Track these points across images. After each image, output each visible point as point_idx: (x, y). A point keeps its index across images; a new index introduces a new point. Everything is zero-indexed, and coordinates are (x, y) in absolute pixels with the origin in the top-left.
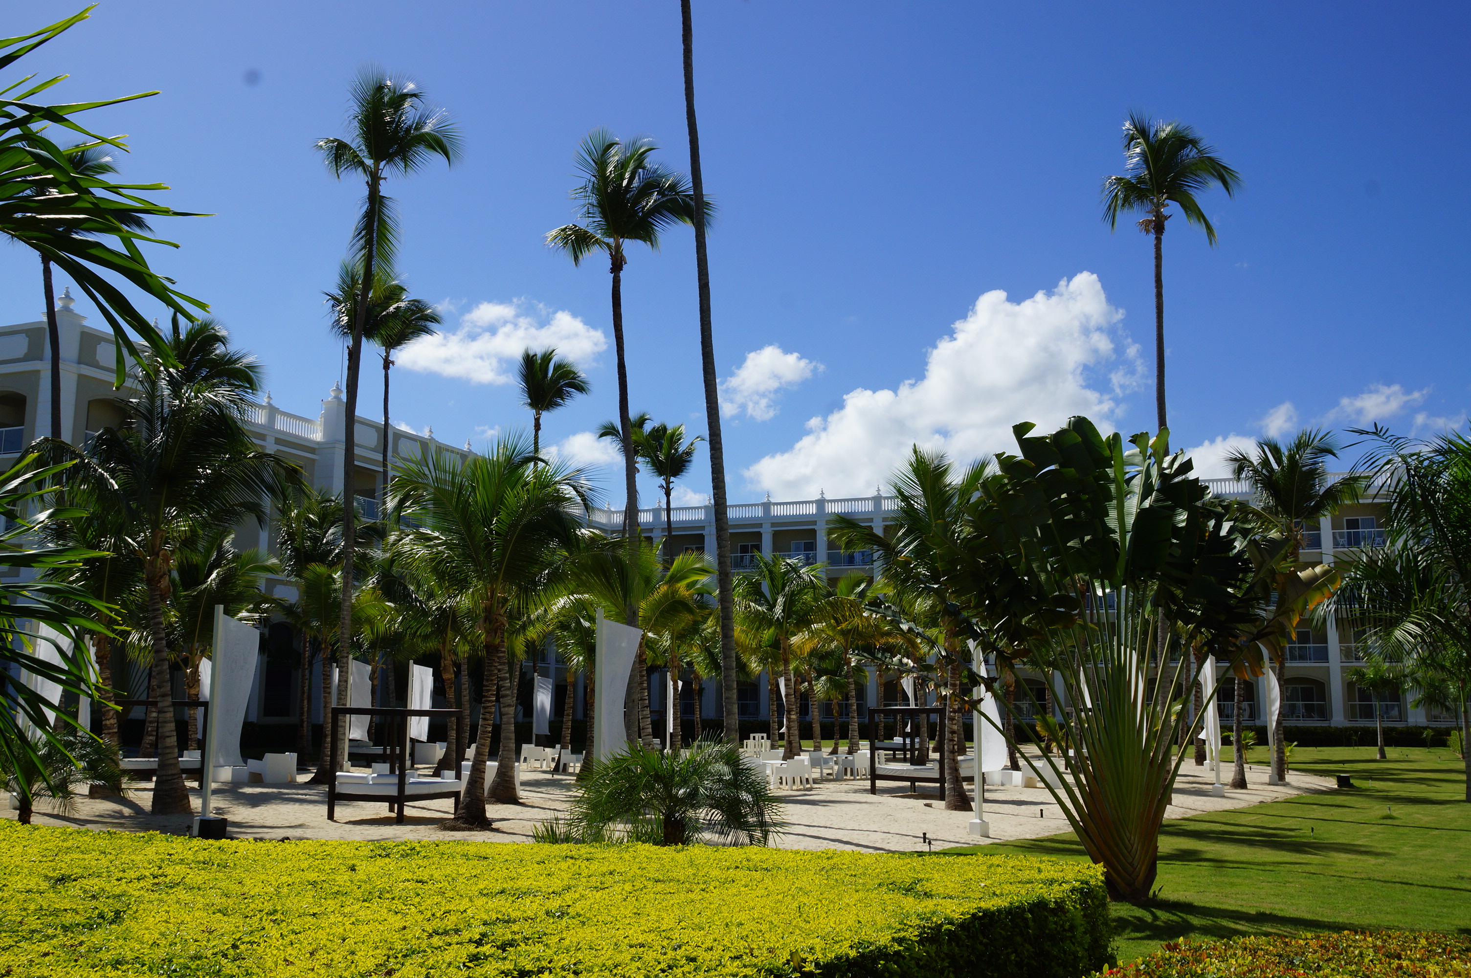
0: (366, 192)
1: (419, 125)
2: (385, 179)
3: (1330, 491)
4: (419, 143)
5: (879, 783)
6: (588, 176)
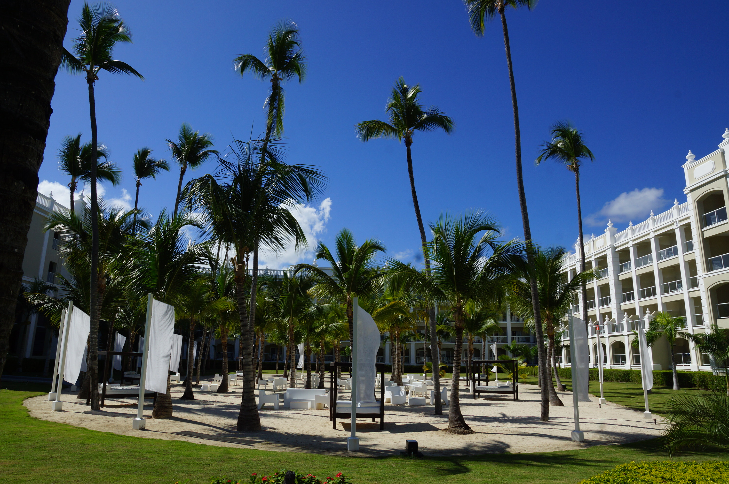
0: (271, 84)
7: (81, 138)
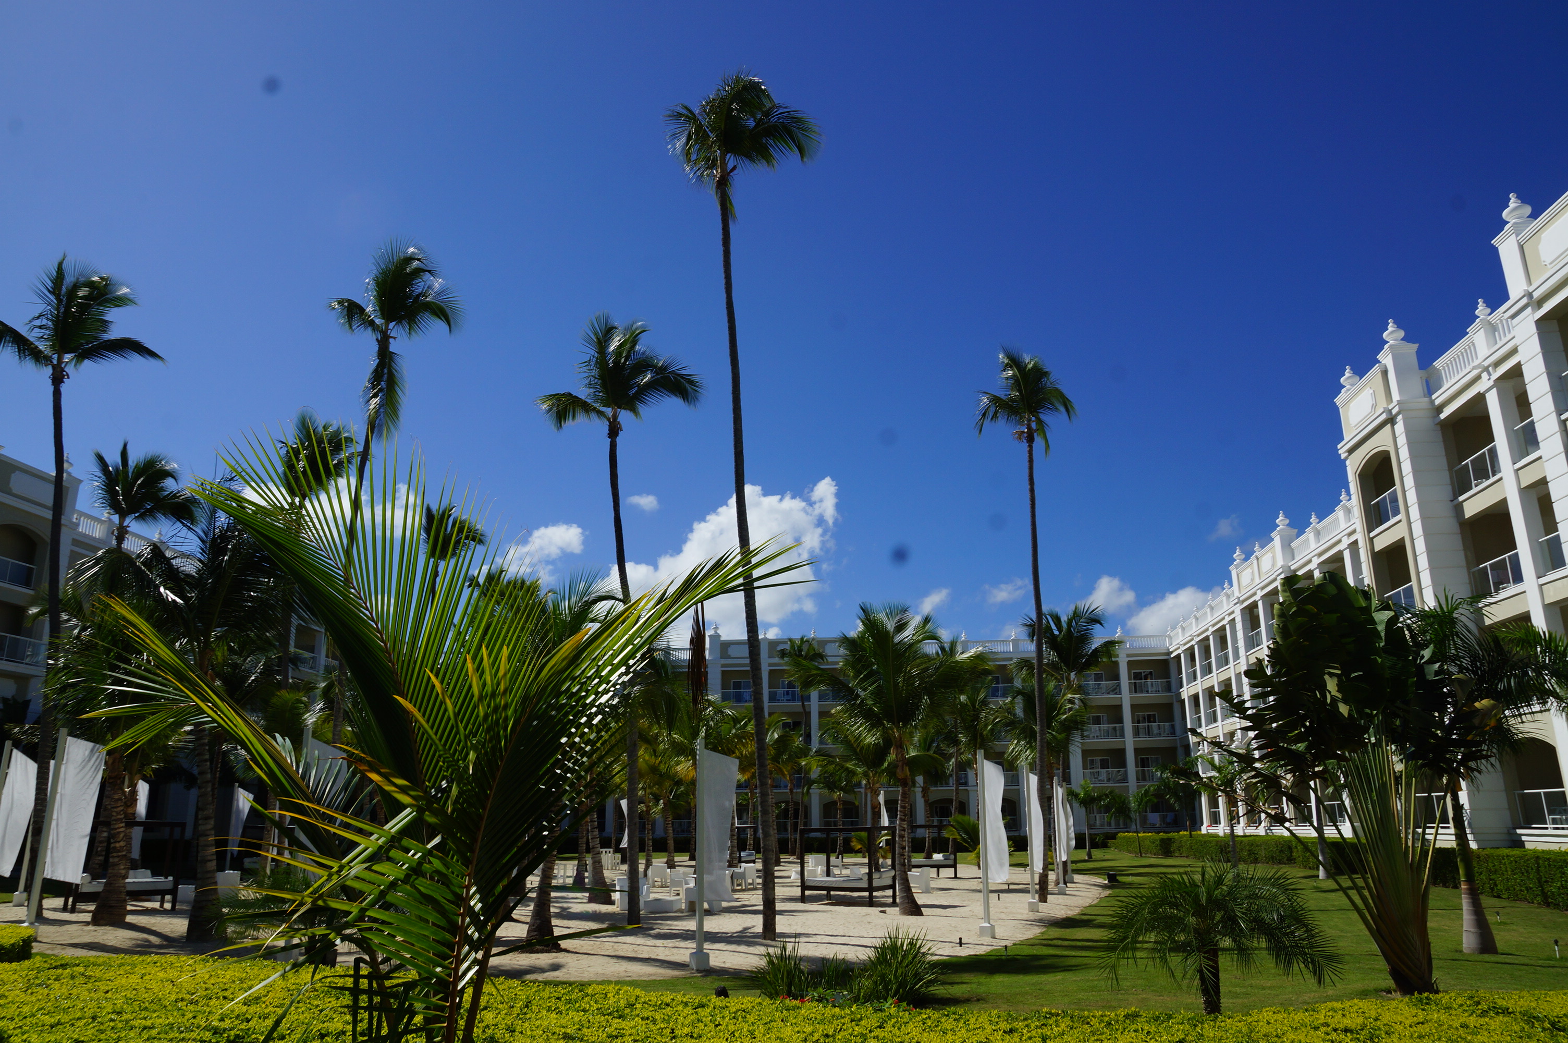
0: (375, 347)
1: (424, 294)
2: (395, 338)
3: (1096, 650)
4: (426, 310)
5: (807, 893)
6: (593, 352)
7: (128, 447)
